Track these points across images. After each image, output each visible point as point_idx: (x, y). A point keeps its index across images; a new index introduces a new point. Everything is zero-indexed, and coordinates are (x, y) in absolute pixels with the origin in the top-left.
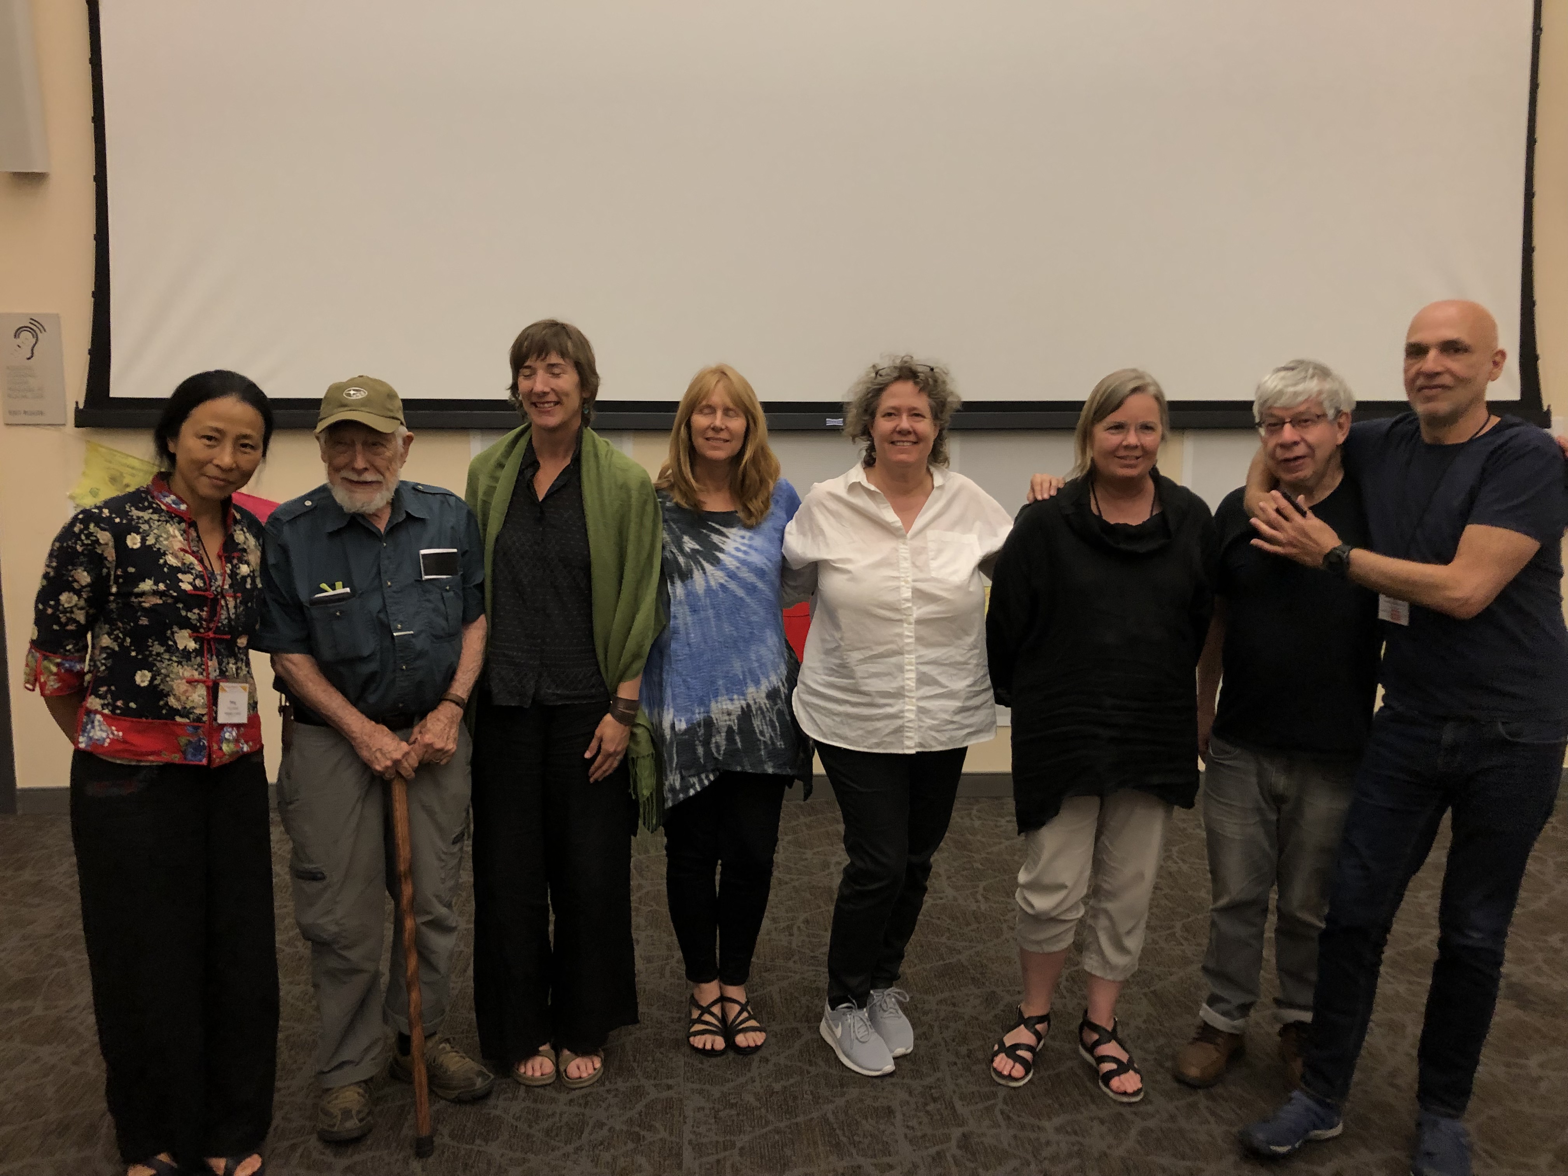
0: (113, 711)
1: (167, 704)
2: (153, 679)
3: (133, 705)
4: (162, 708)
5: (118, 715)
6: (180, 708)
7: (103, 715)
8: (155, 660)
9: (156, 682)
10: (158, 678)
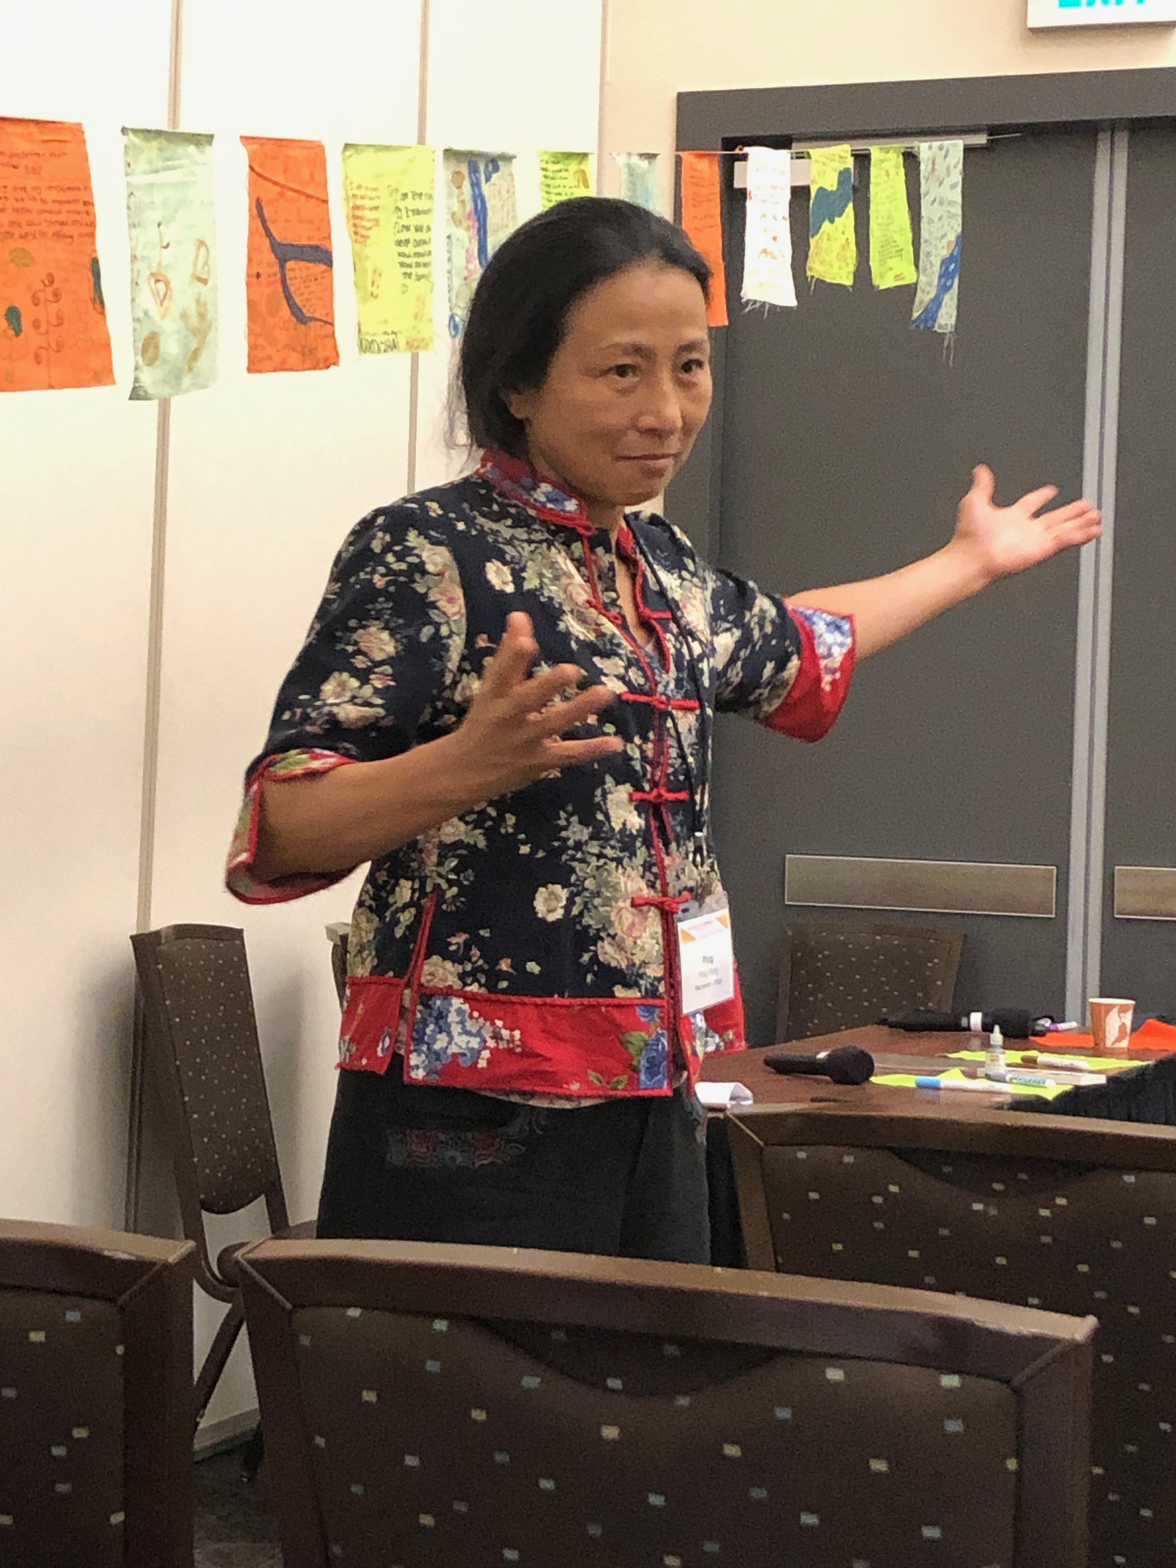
0: (491, 986)
1: (595, 958)
2: (571, 902)
3: (533, 967)
4: (587, 969)
5: (504, 991)
6: (624, 965)
7: (468, 998)
8: (573, 858)
9: (575, 911)
10: (578, 899)
